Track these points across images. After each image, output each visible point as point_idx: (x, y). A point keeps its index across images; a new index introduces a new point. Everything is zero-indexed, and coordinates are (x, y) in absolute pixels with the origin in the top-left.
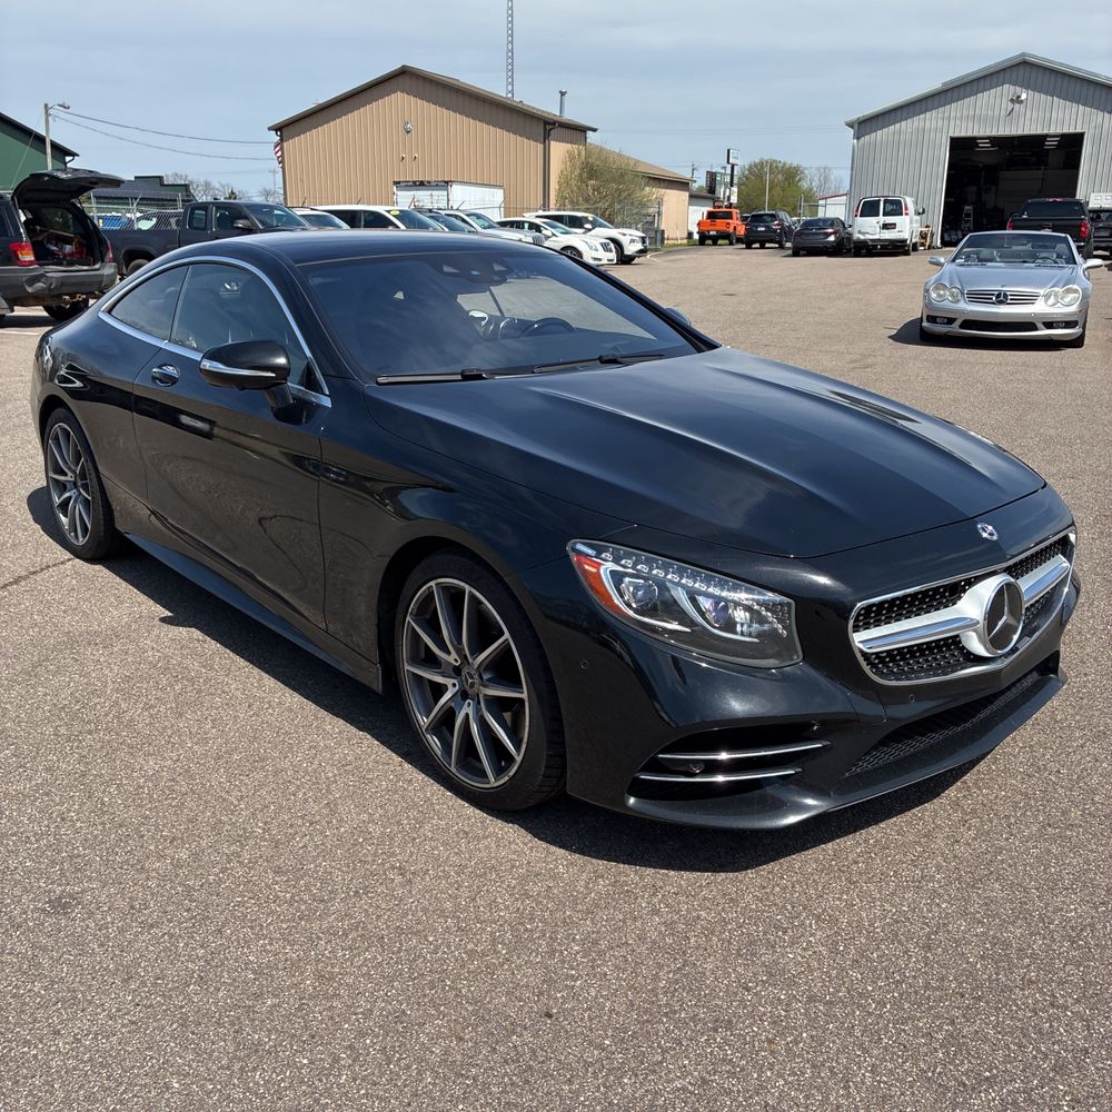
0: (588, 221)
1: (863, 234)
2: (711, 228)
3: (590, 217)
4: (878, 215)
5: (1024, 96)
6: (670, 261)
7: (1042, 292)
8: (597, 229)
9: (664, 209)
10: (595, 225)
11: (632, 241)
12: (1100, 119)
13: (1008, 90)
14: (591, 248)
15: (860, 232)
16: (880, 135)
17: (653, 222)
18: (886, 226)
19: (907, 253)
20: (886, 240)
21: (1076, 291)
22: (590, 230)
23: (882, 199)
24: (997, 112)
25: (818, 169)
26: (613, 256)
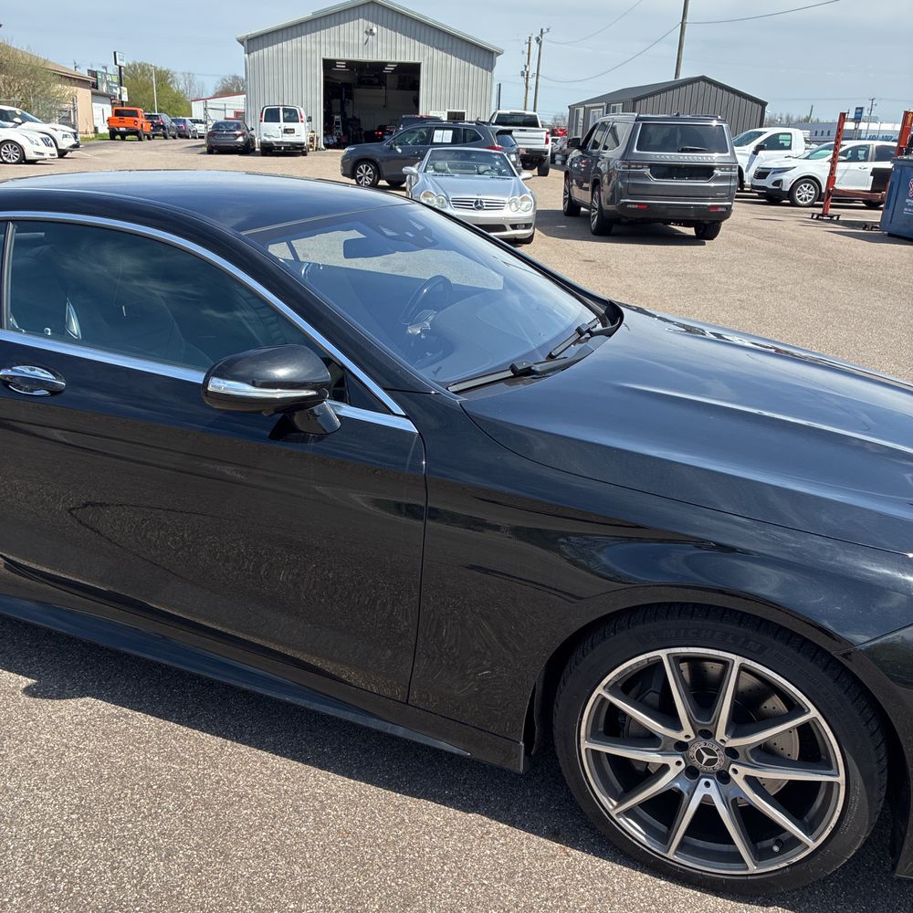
0: (16, 115)
1: (269, 136)
2: (119, 125)
3: (18, 111)
4: (279, 121)
5: (375, 30)
6: (98, 155)
7: (507, 200)
8: (27, 123)
9: (78, 105)
10: (25, 119)
11: (65, 136)
12: (431, 54)
13: (363, 24)
14: (32, 142)
15: (265, 135)
16: (268, 52)
17: (69, 118)
18: (286, 131)
19: (304, 154)
20: (287, 143)
21: (528, 199)
22: (20, 124)
23: (281, 108)
24: (356, 41)
25: (183, 74)
26: (54, 150)
